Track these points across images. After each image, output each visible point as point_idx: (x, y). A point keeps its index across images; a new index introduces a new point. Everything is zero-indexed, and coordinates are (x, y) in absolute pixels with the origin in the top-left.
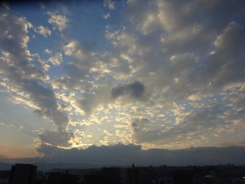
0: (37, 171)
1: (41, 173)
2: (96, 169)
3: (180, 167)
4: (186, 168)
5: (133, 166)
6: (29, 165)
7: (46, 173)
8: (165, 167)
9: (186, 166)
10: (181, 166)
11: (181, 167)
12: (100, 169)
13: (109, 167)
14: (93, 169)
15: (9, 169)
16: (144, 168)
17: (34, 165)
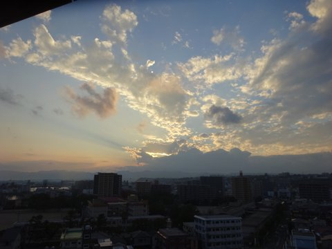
0: (123, 181)
1: (127, 183)
2: (192, 178)
3: (309, 175)
4: (319, 176)
5: (241, 174)
6: (112, 174)
7: (133, 183)
8: (287, 175)
9: (320, 174)
10: (312, 173)
11: (312, 176)
12: (197, 178)
13: (209, 176)
14: (188, 178)
15: (92, 178)
16: (256, 177)
17: (118, 174)
